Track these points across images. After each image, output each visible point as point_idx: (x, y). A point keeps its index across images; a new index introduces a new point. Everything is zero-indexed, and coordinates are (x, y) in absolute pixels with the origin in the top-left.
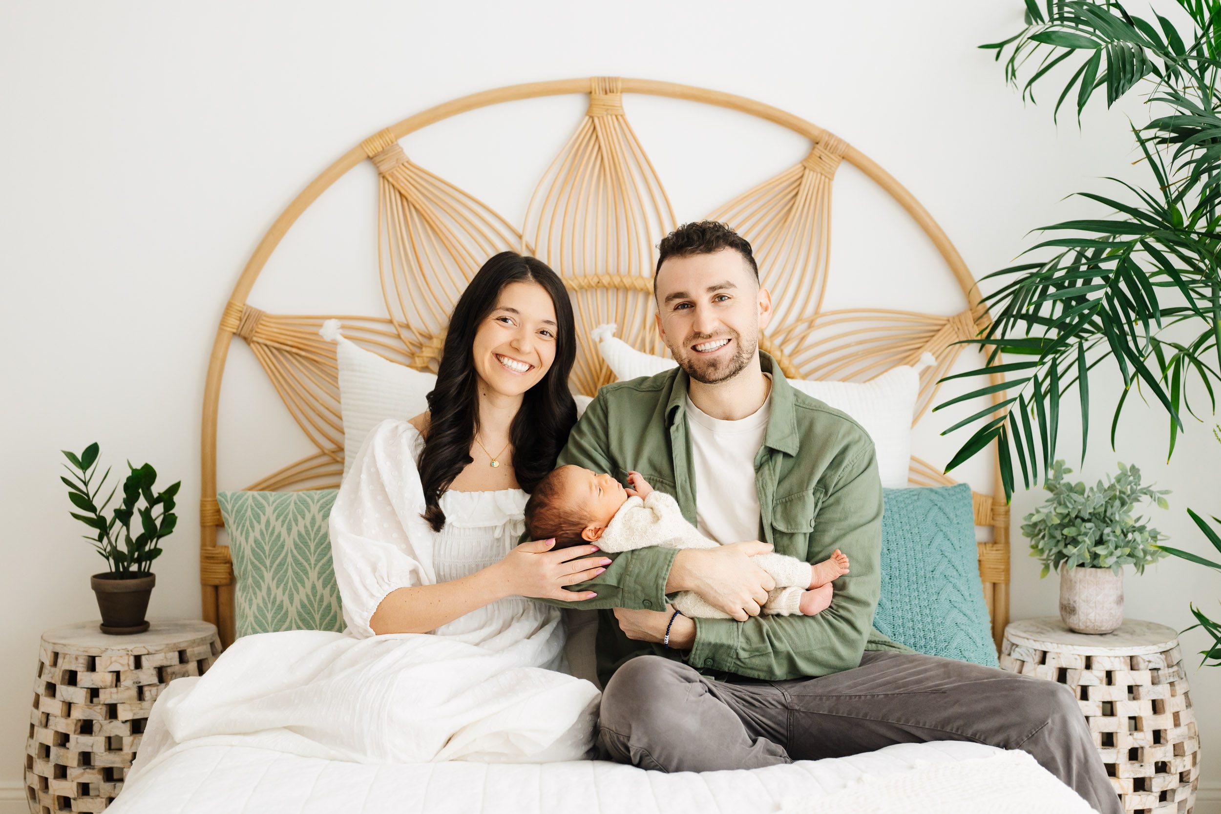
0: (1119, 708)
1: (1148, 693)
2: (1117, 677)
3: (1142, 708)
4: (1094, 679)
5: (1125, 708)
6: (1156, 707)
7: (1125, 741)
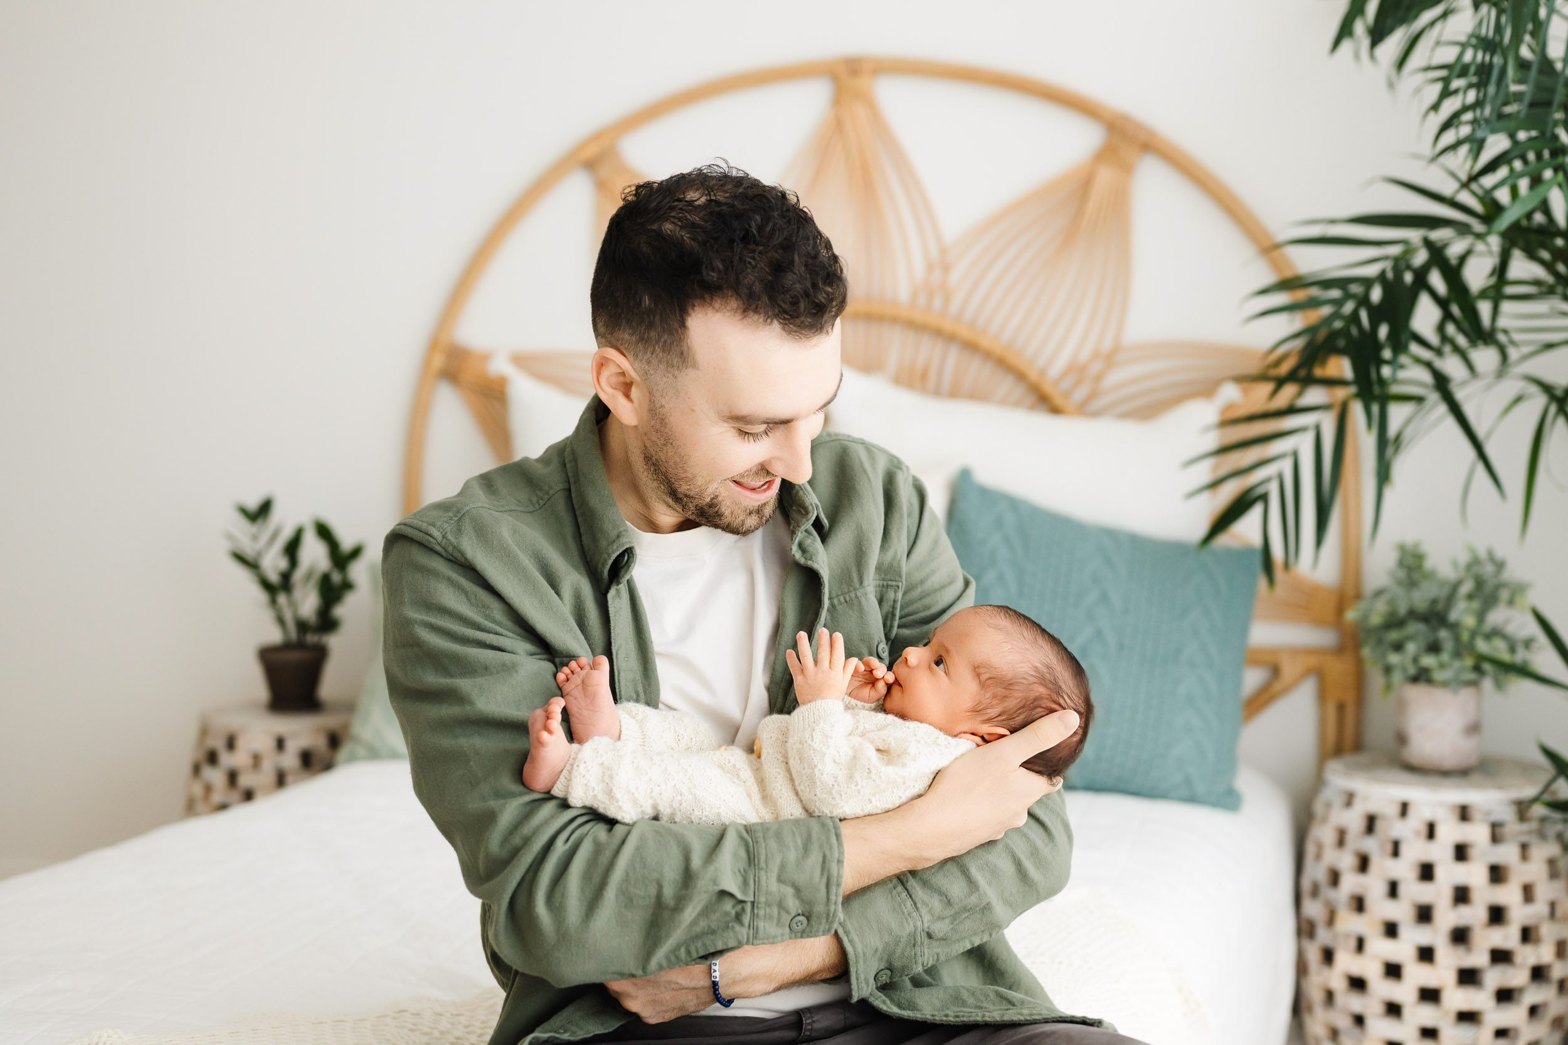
0: (1439, 872)
1: (1484, 853)
2: (1441, 831)
3: (1474, 874)
4: (1408, 830)
5: (1449, 874)
6: (1497, 874)
7: (1447, 917)
